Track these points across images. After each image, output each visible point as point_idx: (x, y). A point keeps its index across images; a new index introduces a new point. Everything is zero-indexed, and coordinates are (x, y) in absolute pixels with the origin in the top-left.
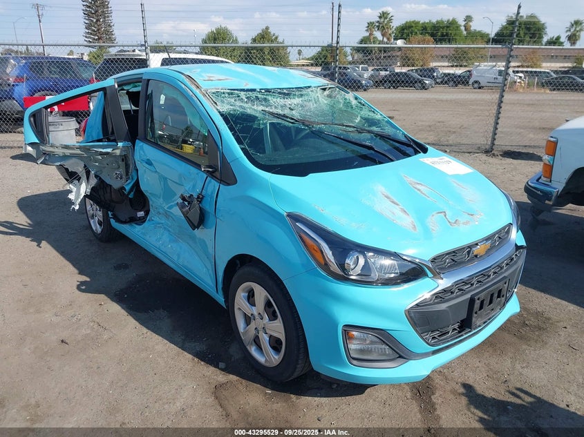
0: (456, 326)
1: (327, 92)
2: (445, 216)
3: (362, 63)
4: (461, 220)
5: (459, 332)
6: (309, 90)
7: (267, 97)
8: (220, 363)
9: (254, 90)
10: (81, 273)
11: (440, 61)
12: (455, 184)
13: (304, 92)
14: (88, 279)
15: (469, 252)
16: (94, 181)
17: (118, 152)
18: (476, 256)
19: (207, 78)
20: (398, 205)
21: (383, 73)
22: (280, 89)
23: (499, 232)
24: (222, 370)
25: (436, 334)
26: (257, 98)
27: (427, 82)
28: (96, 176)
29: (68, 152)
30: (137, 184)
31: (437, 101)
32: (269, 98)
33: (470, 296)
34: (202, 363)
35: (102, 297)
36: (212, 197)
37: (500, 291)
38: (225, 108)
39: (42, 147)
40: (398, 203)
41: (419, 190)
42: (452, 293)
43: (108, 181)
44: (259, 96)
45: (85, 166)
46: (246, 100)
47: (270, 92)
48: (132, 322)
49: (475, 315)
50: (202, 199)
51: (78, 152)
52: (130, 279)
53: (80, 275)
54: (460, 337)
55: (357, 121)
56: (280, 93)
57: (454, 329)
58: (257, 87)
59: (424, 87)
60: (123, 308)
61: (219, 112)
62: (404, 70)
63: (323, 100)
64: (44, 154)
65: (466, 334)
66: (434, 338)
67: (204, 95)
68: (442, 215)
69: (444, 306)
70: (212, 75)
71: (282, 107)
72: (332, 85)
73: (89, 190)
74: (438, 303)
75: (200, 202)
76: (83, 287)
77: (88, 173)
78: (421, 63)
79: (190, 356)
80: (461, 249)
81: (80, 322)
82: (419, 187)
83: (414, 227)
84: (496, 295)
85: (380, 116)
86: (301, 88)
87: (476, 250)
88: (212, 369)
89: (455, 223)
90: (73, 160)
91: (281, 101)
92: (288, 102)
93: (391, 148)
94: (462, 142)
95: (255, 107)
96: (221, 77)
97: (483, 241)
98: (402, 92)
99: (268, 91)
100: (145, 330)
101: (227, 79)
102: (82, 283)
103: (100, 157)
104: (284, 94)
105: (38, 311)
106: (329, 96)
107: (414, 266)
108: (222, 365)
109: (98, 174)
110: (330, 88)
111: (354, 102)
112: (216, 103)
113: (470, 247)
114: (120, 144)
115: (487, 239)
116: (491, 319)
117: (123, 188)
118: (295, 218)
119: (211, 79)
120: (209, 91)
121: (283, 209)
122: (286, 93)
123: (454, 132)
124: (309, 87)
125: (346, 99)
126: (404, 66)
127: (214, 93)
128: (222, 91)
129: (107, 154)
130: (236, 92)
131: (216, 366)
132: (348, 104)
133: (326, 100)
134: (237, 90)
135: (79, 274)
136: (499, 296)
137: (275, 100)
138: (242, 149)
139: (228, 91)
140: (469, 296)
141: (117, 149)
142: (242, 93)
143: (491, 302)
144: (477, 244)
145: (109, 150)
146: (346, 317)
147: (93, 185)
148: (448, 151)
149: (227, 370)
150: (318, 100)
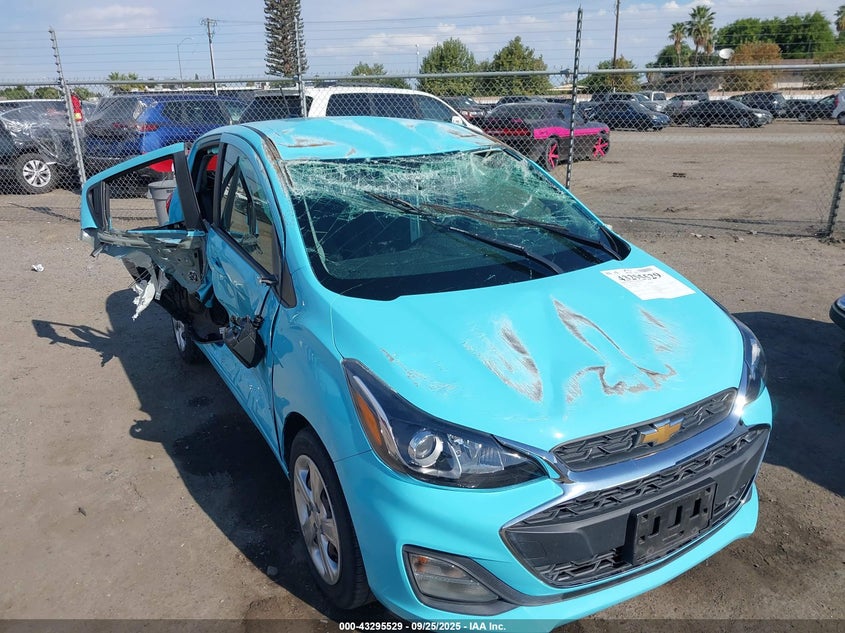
0: (609, 556)
1: (485, 160)
2: (601, 375)
3: (659, 88)
4: (630, 382)
5: (616, 566)
6: (454, 157)
7: (381, 170)
8: (269, 568)
9: (361, 160)
10: (143, 409)
11: (789, 81)
12: (645, 319)
13: (445, 160)
14: (149, 418)
15: (635, 438)
16: (165, 283)
17: (188, 244)
18: (651, 444)
19: (296, 143)
20: (523, 352)
21: (688, 103)
22: (404, 157)
23: (709, 401)
24: (271, 577)
25: (568, 568)
26: (364, 172)
27: (759, 115)
28: (168, 276)
29: (129, 242)
30: (211, 291)
31: (769, 146)
32: (385, 172)
33: (629, 511)
34: (248, 563)
35: (158, 446)
36: (270, 321)
37: (698, 503)
38: (302, 190)
39: (100, 235)
40: (526, 349)
41: (572, 327)
42: (596, 504)
43: (183, 282)
44: (368, 169)
45: (153, 262)
46: (344, 176)
47: (386, 162)
48: (181, 488)
49: (642, 542)
50: (261, 324)
51: (141, 242)
52: (203, 422)
53: (140, 412)
54: (617, 572)
55: (526, 204)
56: (403, 164)
57: (604, 562)
58: (368, 156)
59: (754, 124)
60: (177, 466)
61: (292, 197)
62: (726, 97)
63: (478, 171)
64: (102, 243)
65: (626, 570)
66: (563, 574)
67: (279, 170)
68: (597, 373)
69: (574, 527)
70: (303, 138)
71: (403, 184)
72: (495, 147)
73: (159, 294)
74: (564, 521)
75: (259, 328)
76: (138, 431)
77: (157, 271)
78: (758, 85)
79: (235, 550)
80: (620, 434)
81: (114, 483)
82: (574, 322)
83: (538, 393)
84: (690, 509)
85: (564, 197)
86: (442, 154)
87: (649, 435)
88: (258, 573)
89: (615, 388)
90: (137, 253)
91: (404, 176)
92: (415, 176)
93: (567, 249)
94: (785, 217)
95: (357, 187)
96: (317, 141)
97: (665, 420)
98: (715, 132)
99: (384, 160)
100: (192, 502)
101: (325, 144)
102: (140, 424)
103: (169, 250)
104: (411, 164)
105: (67, 462)
106: (491, 165)
107: (525, 460)
108: (272, 570)
109: (169, 272)
110: (492, 153)
111: (527, 174)
112: (291, 183)
113: (637, 431)
114: (191, 234)
115: (673, 417)
116: (689, 545)
117: (197, 295)
118: (353, 368)
119: (301, 144)
120: (289, 163)
121: (341, 352)
122: (412, 164)
123: (777, 200)
124: (455, 152)
125: (515, 169)
126: (727, 90)
127: (295, 167)
128: (310, 163)
129: (175, 246)
130: (332, 164)
131: (264, 571)
132: (517, 177)
133: (484, 170)
134: (334, 161)
135: (142, 409)
136: (696, 511)
137: (393, 174)
138: (310, 255)
139: (320, 163)
140: (627, 511)
141: (188, 239)
142: (341, 165)
143: (678, 521)
144: (652, 425)
145: (176, 241)
146: (409, 532)
147: (163, 288)
148: (755, 233)
149: (278, 579)
150: (469, 173)
